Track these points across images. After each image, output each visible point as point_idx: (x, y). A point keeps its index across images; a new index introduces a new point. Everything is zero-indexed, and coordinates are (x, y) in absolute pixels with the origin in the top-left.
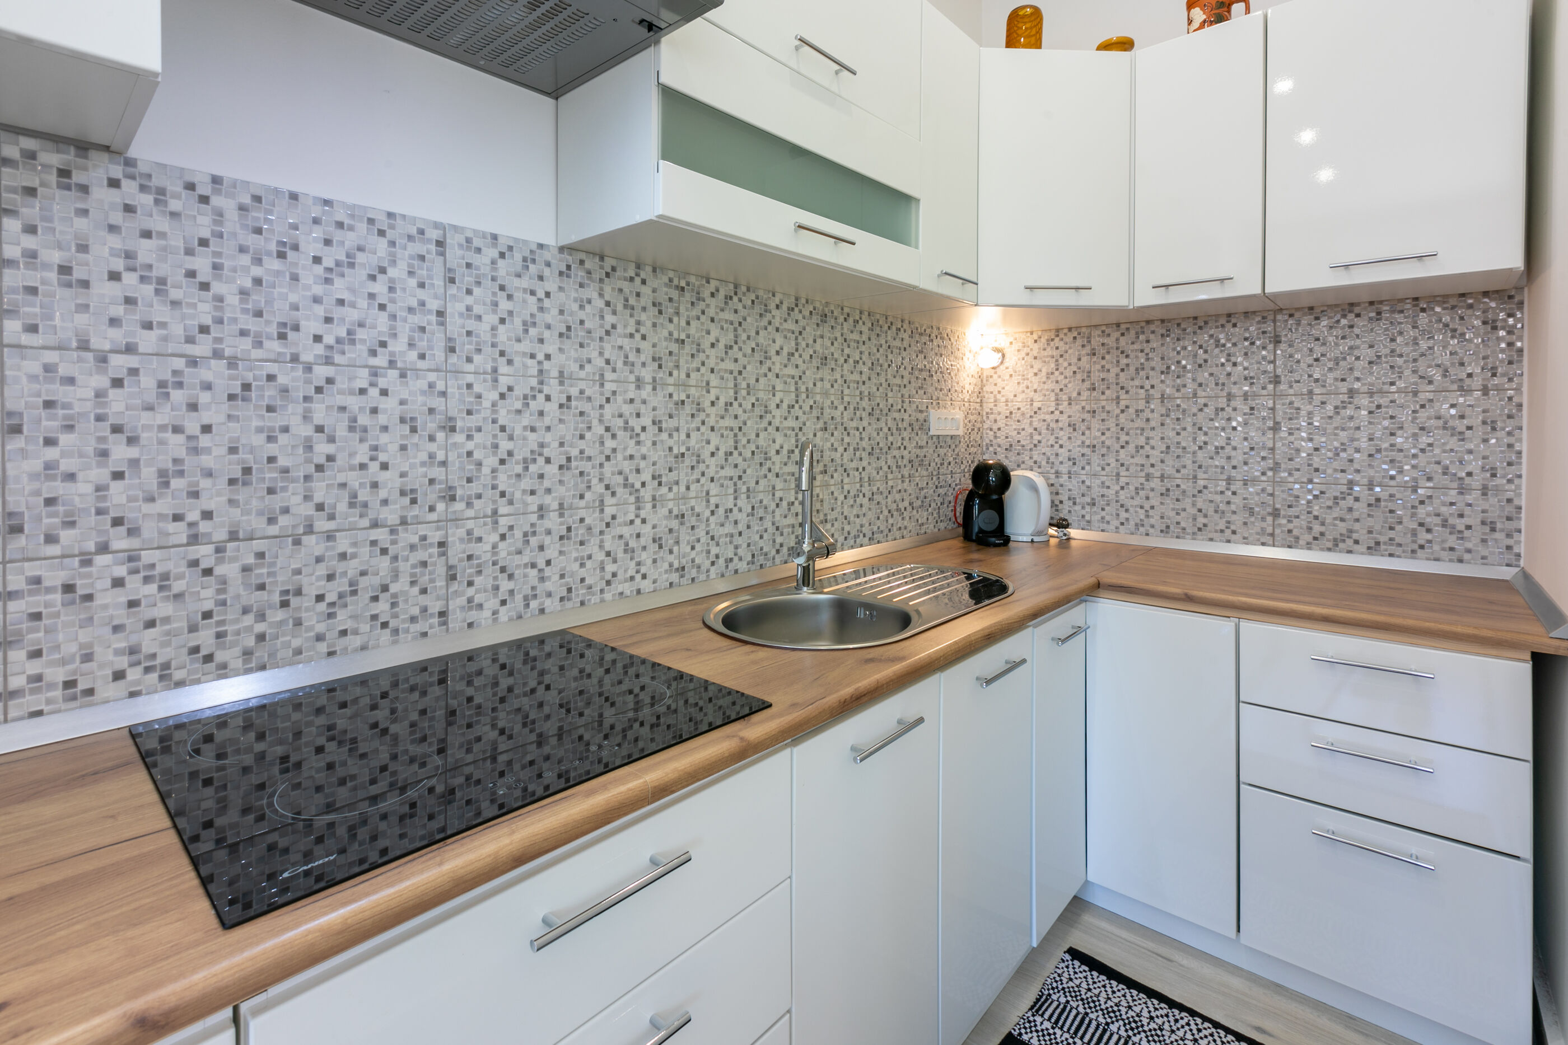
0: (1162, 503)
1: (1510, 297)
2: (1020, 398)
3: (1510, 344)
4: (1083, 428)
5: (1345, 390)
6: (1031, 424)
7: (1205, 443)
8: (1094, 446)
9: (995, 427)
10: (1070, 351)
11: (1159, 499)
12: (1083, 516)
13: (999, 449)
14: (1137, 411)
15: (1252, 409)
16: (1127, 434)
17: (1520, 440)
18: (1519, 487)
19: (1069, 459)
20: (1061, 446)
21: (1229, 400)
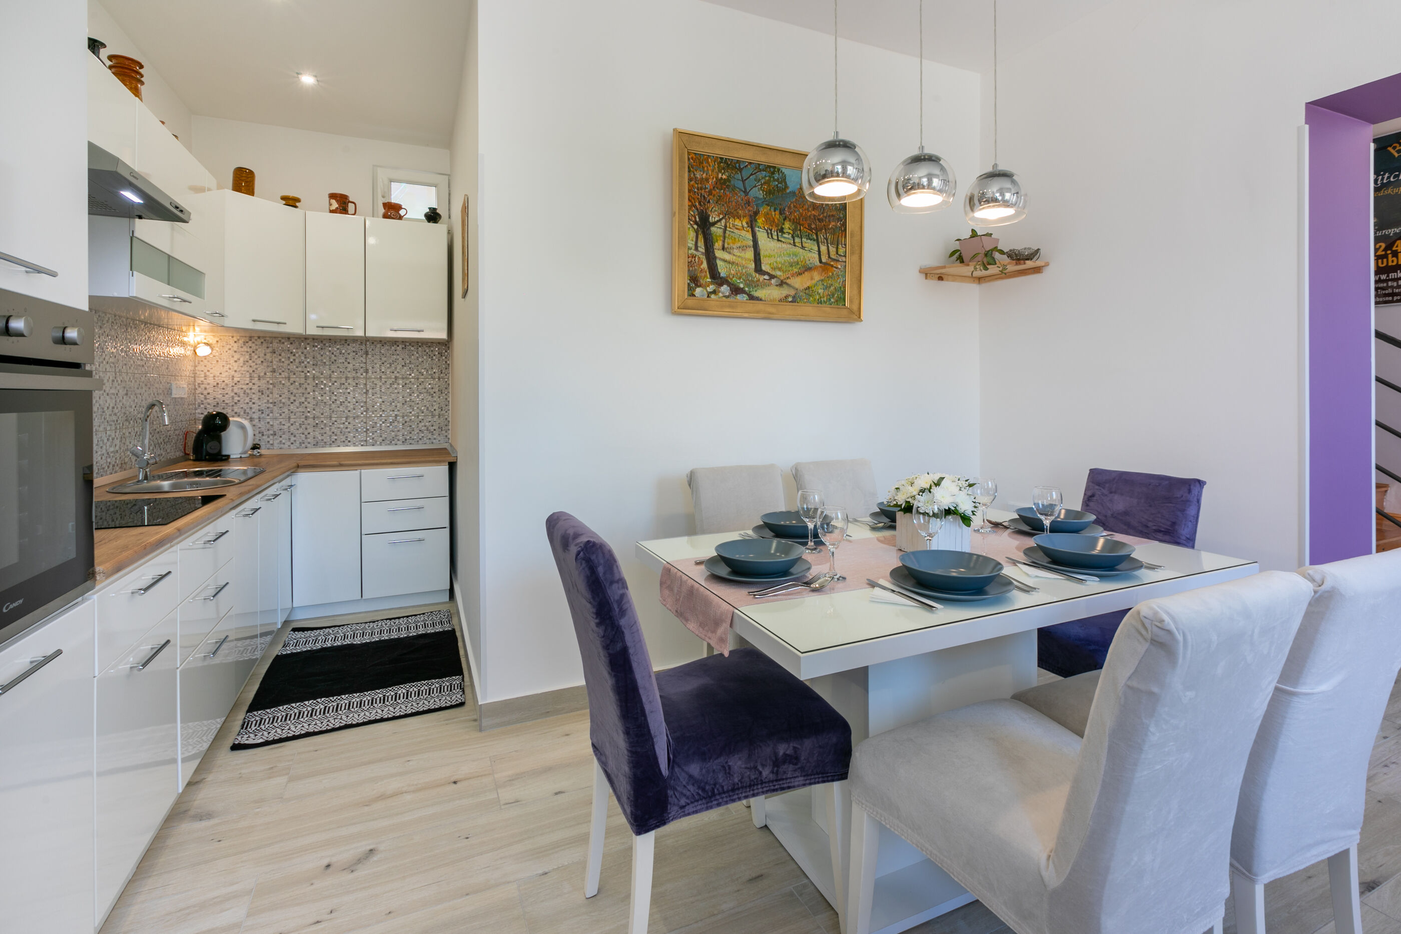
0: (314, 431)
1: (446, 345)
2: (223, 375)
3: (446, 362)
4: (268, 392)
5: (393, 377)
6: (232, 390)
7: (336, 400)
8: (275, 403)
9: (205, 392)
10: (259, 350)
11: (312, 429)
12: (268, 442)
13: (208, 406)
14: (300, 384)
15: (357, 384)
16: (295, 396)
17: (449, 397)
18: (449, 414)
19: (259, 411)
20: (254, 403)
21: (346, 380)
